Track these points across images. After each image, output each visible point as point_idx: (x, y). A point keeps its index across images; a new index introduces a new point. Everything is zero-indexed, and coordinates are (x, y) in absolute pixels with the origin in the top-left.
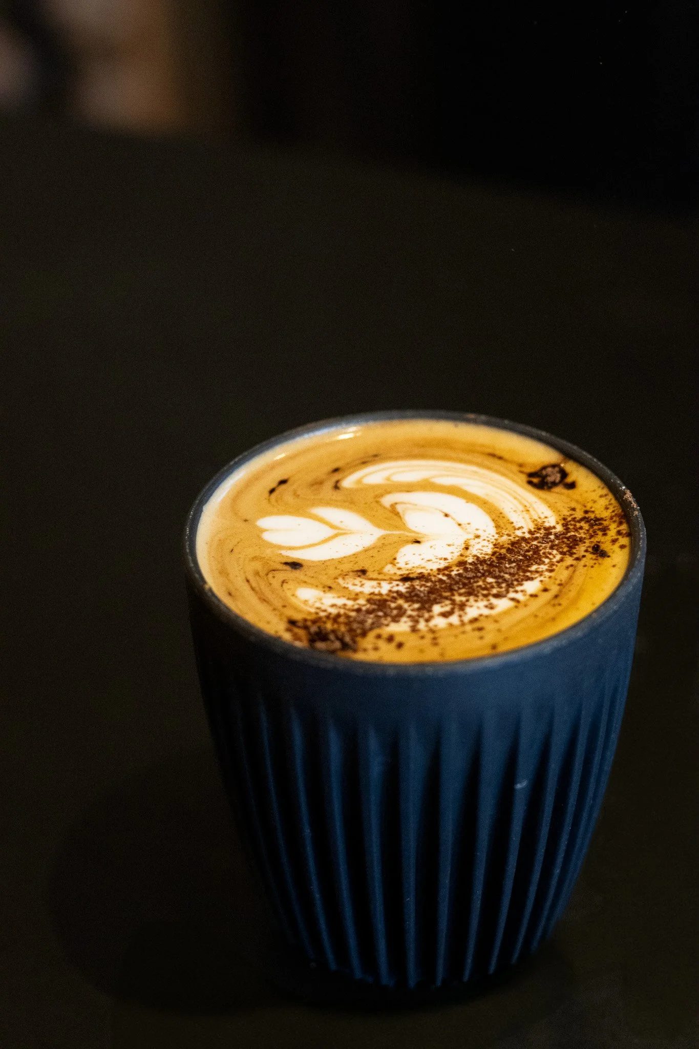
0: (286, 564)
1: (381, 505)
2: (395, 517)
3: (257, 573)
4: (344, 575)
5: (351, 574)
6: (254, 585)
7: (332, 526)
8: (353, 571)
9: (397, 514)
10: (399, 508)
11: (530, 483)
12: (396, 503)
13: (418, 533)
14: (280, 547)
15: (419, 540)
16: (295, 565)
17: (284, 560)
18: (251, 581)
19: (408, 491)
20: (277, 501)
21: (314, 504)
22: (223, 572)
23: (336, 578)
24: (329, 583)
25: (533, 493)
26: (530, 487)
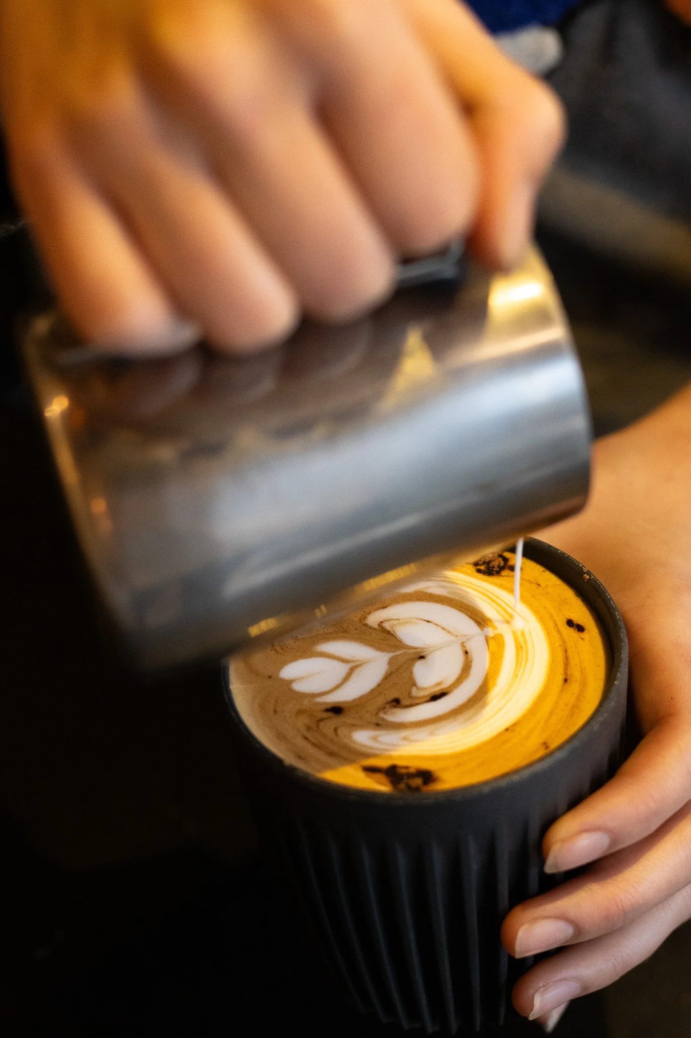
0: (327, 710)
1: (371, 628)
2: (388, 636)
3: (309, 728)
4: (383, 708)
5: (388, 706)
6: (313, 740)
7: (344, 661)
8: (387, 703)
9: (389, 633)
10: (387, 626)
11: (479, 571)
12: (382, 622)
13: (416, 648)
14: (314, 696)
15: (422, 654)
16: (337, 710)
17: (323, 707)
18: (310, 738)
19: (384, 608)
20: (282, 649)
21: (315, 643)
22: (281, 737)
23: (377, 714)
24: (374, 720)
25: (488, 581)
26: (480, 575)
